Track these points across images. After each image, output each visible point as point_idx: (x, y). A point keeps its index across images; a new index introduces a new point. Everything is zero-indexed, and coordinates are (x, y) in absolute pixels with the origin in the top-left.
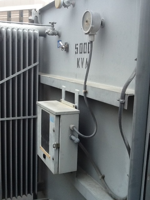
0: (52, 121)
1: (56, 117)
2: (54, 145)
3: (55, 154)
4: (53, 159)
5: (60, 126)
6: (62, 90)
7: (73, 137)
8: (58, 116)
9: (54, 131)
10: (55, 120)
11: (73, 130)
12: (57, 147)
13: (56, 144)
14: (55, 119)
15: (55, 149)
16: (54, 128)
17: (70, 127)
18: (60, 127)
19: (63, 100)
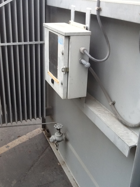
0: (61, 43)
1: (65, 39)
2: (63, 69)
3: (64, 79)
4: (62, 84)
5: (70, 48)
6: (70, 10)
7: (83, 61)
8: (68, 37)
9: (63, 54)
10: (64, 42)
11: (83, 53)
12: (66, 71)
13: (65, 68)
14: (64, 40)
15: (64, 73)
16: (63, 51)
17: (80, 50)
18: (69, 50)
19: (72, 21)
